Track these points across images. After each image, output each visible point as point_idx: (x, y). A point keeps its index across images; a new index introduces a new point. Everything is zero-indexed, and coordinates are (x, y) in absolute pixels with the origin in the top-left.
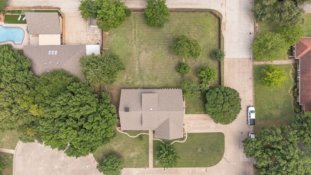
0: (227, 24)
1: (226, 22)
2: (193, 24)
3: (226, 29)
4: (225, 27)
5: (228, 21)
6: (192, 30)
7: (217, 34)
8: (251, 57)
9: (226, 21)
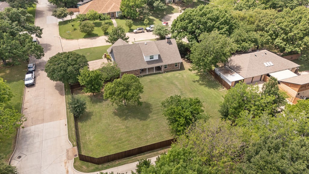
0: (64, 158)
1: (66, 161)
2: (123, 140)
3: (65, 152)
4: (68, 153)
5: (63, 164)
6: (124, 131)
7: (81, 140)
8: (21, 129)
9: (66, 163)
